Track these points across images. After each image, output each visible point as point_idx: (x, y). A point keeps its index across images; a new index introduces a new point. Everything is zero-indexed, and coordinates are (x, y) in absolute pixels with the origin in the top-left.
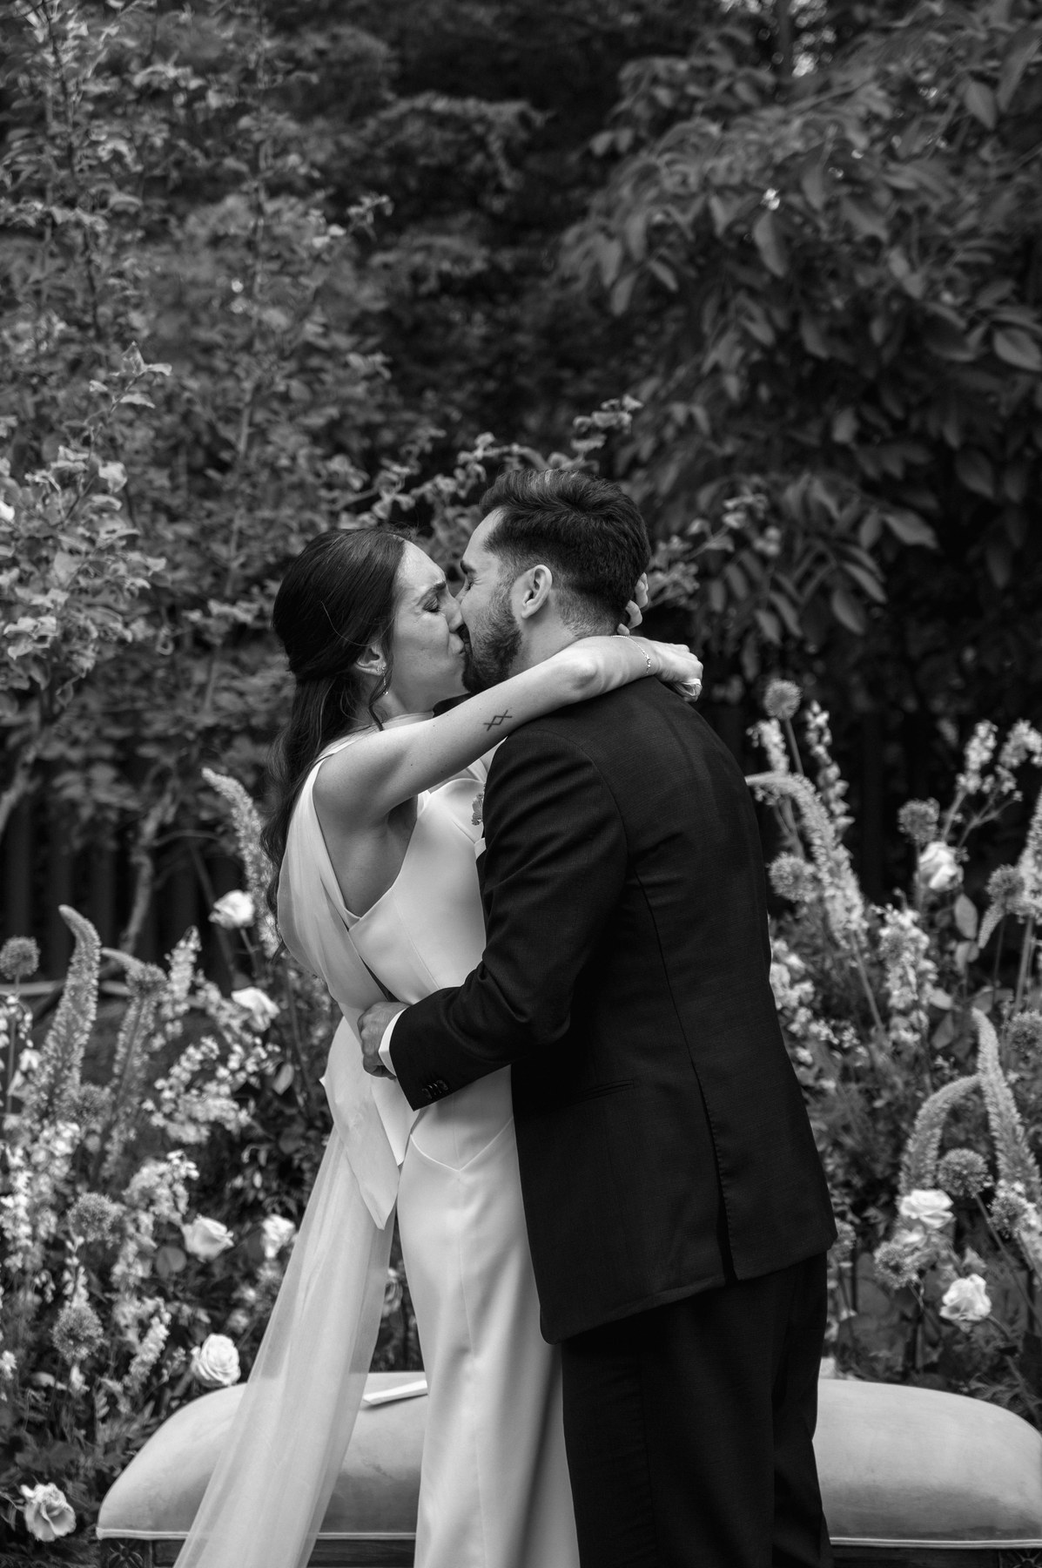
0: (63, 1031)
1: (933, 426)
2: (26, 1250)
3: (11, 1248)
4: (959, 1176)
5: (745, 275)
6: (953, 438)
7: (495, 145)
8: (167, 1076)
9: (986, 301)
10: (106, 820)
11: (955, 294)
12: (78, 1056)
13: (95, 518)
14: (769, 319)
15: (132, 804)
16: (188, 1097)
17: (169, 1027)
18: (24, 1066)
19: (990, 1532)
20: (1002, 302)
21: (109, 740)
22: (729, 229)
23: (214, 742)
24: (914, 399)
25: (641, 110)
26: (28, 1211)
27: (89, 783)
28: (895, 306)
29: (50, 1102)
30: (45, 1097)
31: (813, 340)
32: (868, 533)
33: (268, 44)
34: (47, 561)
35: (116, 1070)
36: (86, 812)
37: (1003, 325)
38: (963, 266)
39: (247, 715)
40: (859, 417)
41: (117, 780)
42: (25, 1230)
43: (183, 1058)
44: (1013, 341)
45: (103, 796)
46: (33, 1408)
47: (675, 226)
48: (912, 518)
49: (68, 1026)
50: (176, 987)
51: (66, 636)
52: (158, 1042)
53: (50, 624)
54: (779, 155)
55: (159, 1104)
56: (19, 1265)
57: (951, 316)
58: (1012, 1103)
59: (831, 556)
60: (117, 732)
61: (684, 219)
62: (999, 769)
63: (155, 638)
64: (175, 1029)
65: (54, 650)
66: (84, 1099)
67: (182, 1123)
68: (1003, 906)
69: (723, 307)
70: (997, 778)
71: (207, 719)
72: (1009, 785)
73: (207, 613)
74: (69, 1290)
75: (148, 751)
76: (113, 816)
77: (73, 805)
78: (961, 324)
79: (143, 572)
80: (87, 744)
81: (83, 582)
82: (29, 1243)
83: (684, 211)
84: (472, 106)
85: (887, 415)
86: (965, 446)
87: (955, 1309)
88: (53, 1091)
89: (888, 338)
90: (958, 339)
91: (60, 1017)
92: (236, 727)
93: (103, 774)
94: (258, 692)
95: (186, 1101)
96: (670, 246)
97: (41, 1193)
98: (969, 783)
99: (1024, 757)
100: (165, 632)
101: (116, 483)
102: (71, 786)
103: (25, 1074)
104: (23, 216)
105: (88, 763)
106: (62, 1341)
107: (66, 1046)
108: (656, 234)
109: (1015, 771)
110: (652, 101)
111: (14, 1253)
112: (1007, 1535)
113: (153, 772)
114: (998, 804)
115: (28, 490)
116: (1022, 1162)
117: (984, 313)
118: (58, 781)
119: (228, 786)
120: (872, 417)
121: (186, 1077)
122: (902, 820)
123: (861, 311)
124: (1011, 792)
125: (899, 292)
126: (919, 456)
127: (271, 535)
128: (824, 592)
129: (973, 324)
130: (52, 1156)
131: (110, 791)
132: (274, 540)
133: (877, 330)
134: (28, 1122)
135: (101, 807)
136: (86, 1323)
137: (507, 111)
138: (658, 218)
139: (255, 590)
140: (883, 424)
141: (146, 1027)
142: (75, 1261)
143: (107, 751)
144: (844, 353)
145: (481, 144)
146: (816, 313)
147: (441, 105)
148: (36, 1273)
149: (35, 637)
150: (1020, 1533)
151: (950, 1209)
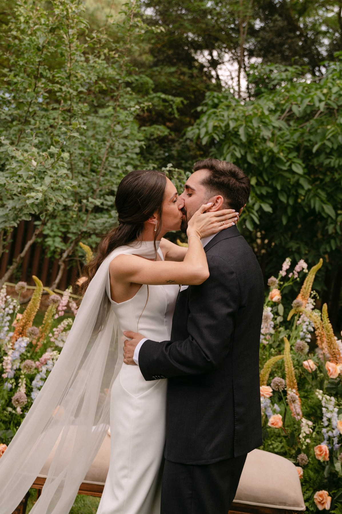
0: (29, 311)
1: (274, 183)
2: (9, 372)
3: (5, 371)
4: (277, 385)
5: (235, 141)
6: (279, 188)
7: (175, 107)
8: (57, 327)
9: (291, 156)
10: (57, 251)
11: (284, 153)
12: (32, 318)
13: (59, 168)
14: (240, 152)
15: (64, 248)
16: (62, 334)
17: (60, 313)
18: (17, 318)
19: (285, 504)
20: (294, 157)
21: (61, 231)
22: (233, 128)
23: (85, 235)
24: (271, 177)
25: (210, 103)
26: (11, 361)
27: (54, 241)
28: (270, 154)
29: (23, 330)
30: (21, 328)
31: (249, 159)
32: (256, 207)
33: (126, 58)
34: (43, 178)
35: (44, 322)
36: (52, 248)
37: (294, 162)
38: (286, 147)
39: (95, 230)
40: (257, 179)
41: (61, 242)
42: (9, 366)
43: (62, 323)
44: (296, 166)
45: (57, 245)
46: (6, 416)
47: (220, 126)
48: (267, 205)
49: (31, 309)
50: (64, 302)
51: (45, 200)
52: (56, 317)
53: (40, 195)
54: (247, 114)
55: (53, 335)
56: (6, 377)
57: (283, 158)
58: (292, 365)
59: (247, 211)
60: (63, 230)
61: (223, 125)
62: (294, 272)
63: (73, 206)
64: (62, 313)
65: (41, 203)
66: (32, 331)
67: (59, 341)
68: (296, 310)
69: (229, 148)
70: (293, 274)
71: (84, 230)
72: (296, 276)
73: (88, 201)
74: (19, 385)
75: (70, 235)
76: (59, 250)
77: (49, 246)
78: (285, 160)
79: (70, 185)
80: (55, 232)
81: (52, 185)
82: (10, 370)
83: (223, 123)
84: (170, 97)
85: (264, 180)
86: (281, 190)
87: (273, 424)
88: (24, 327)
89: (267, 161)
90: (284, 164)
91: (29, 307)
92: (92, 232)
93: (58, 240)
94: (99, 224)
95: (62, 336)
96: (218, 131)
97: (15, 357)
98: (283, 273)
99: (301, 269)
100: (76, 204)
101: (66, 159)
102: (49, 241)
103: (17, 320)
104: (54, 88)
105: (55, 236)
106: (14, 402)
107: (29, 315)
108: (215, 127)
109: (298, 273)
110: (213, 101)
111: (5, 373)
112: (290, 505)
113: (70, 241)
114: (293, 280)
115: (41, 157)
116: (293, 382)
117: (290, 159)
118: (46, 240)
119: (86, 248)
120: (260, 180)
121: (62, 329)
122: (269, 282)
123: (261, 154)
124: (296, 278)
125: (271, 151)
126: (270, 191)
127: (109, 184)
128: (244, 220)
129: (288, 161)
130: (20, 346)
131: (59, 244)
132: (109, 186)
133: (265, 159)
134: (15, 335)
135: (56, 248)
136: (22, 397)
137: (178, 100)
138: (216, 124)
139: (102, 197)
140: (262, 182)
141: (53, 312)
142: (23, 376)
143: (60, 234)
144: (255, 163)
145: (171, 106)
146: (251, 152)
147: (163, 96)
148: (11, 379)
149: (35, 198)
150: (294, 505)
151: (271, 392)
